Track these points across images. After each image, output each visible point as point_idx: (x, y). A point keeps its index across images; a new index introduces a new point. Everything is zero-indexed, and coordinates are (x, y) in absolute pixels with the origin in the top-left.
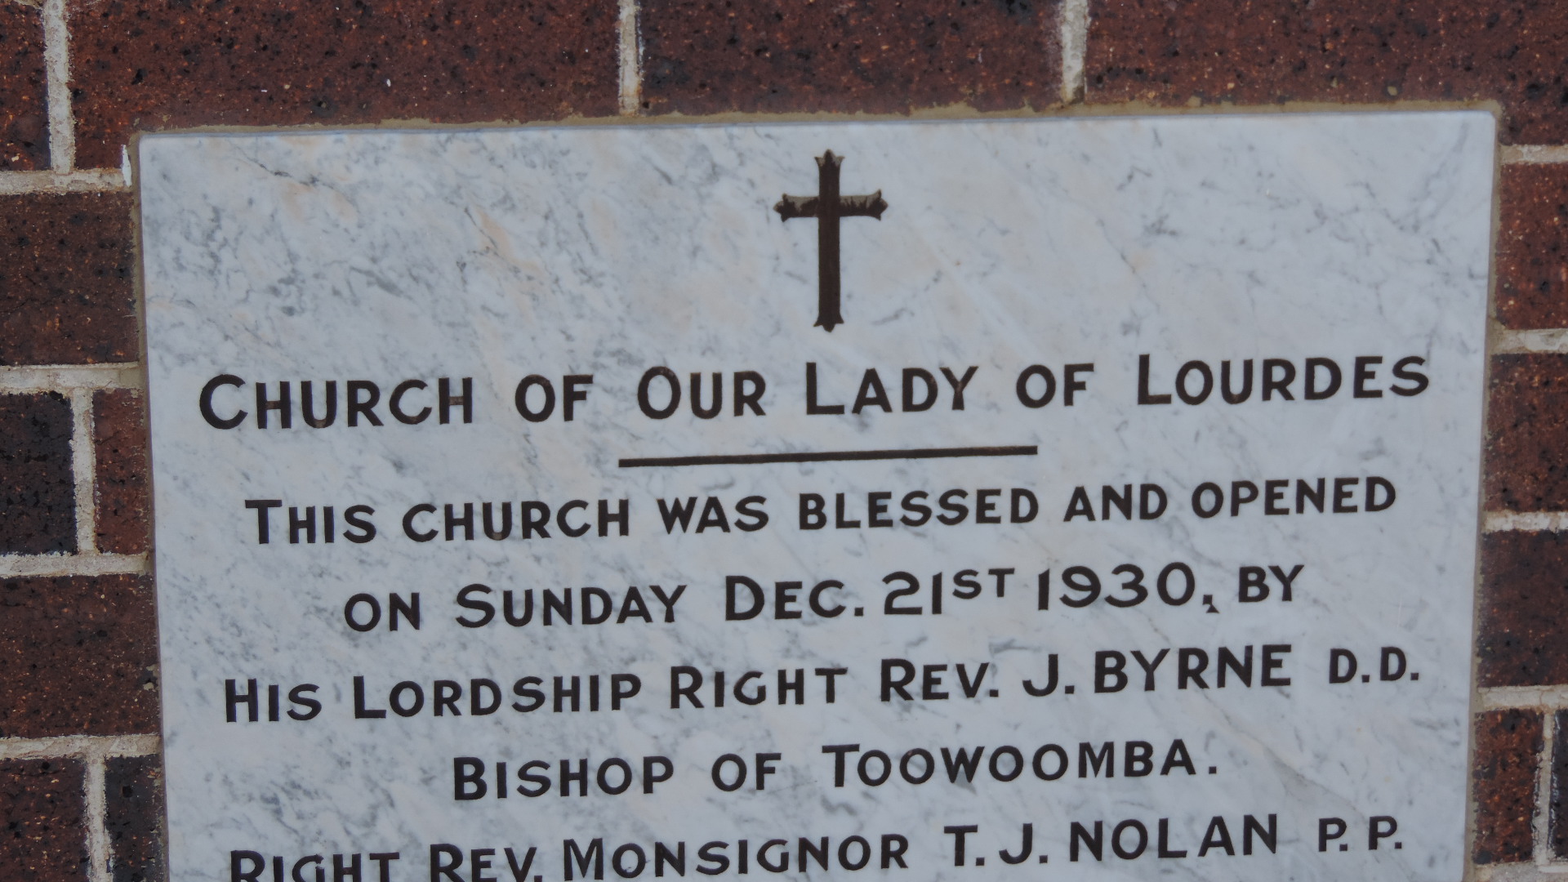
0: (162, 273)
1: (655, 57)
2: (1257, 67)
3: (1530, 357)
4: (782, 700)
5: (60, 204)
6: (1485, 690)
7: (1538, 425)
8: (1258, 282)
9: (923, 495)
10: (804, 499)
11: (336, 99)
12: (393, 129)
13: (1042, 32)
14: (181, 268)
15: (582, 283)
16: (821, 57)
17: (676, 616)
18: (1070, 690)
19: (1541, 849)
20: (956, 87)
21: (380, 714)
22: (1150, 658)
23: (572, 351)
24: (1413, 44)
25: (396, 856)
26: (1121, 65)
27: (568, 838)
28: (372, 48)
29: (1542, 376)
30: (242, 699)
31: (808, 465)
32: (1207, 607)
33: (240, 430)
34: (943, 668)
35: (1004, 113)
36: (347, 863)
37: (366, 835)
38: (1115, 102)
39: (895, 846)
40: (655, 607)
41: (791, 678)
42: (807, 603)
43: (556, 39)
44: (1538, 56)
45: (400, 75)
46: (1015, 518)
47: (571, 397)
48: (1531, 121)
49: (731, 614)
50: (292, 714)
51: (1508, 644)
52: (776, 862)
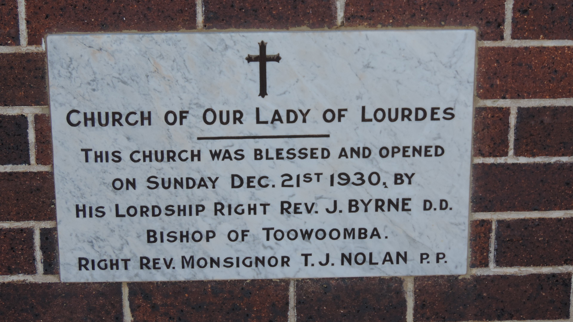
0: (54, 78)
1: (208, 11)
2: (399, 15)
3: (487, 108)
4: (250, 213)
5: (23, 56)
6: (474, 213)
7: (490, 130)
8: (400, 83)
9: (293, 150)
10: (256, 150)
11: (108, 24)
12: (126, 33)
13: (330, 3)
14: (60, 76)
15: (185, 82)
16: (260, 11)
17: (216, 187)
18: (341, 211)
19: (491, 264)
20: (303, 21)
21: (124, 216)
22: (366, 202)
23: (182, 103)
24: (449, 8)
25: (129, 260)
26: (356, 14)
27: (183, 255)
28: (119, 8)
29: (491, 114)
30: (81, 210)
31: (257, 140)
32: (384, 186)
33: (79, 127)
34: (300, 204)
35: (319, 29)
36: (114, 262)
37: (120, 253)
38: (354, 26)
40: (209, 184)
41: (252, 207)
42: (257, 183)
43: (177, 5)
44: (489, 12)
45: (128, 16)
46: (323, 157)
47: (182, 118)
48: (487, 33)
49: (233, 186)
50: (96, 215)
51: (481, 199)
52: (248, 264)
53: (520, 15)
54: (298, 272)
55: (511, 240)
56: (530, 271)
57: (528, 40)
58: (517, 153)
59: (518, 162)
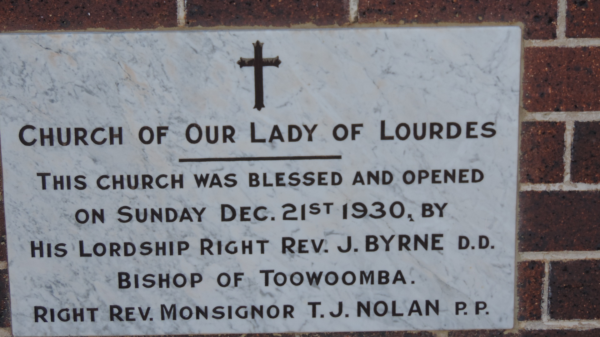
0: (4, 86)
1: (191, 4)
2: (426, 9)
3: (537, 123)
4: (244, 252)
6: (521, 253)
7: (541, 150)
8: (427, 93)
9: (297, 174)
10: (251, 175)
11: (69, 20)
12: (91, 32)
14: (11, 84)
15: (163, 91)
16: (255, 5)
17: (202, 219)
18: (356, 250)
19: (545, 315)
20: (308, 16)
21: (89, 255)
22: (387, 238)
23: (160, 117)
24: (488, 0)
25: (97, 309)
26: (373, 8)
27: (163, 304)
28: (82, 1)
29: (542, 130)
30: (37, 248)
31: (252, 162)
32: (410, 219)
33: (34, 146)
34: (306, 241)
35: (327, 26)
36: (78, 312)
37: (85, 301)
38: (371, 22)
39: (289, 309)
40: (194, 216)
41: (247, 244)
42: (253, 215)
44: (538, 5)
45: (93, 11)
46: (333, 183)
47: (160, 135)
48: (536, 30)
49: (223, 219)
50: (56, 254)
51: (530, 235)
52: (243, 315)
53: (576, 8)
54: (304, 324)
55: (569, 286)
56: (594, 325)
57: (586, 39)
58: (575, 179)
59: (577, 189)
